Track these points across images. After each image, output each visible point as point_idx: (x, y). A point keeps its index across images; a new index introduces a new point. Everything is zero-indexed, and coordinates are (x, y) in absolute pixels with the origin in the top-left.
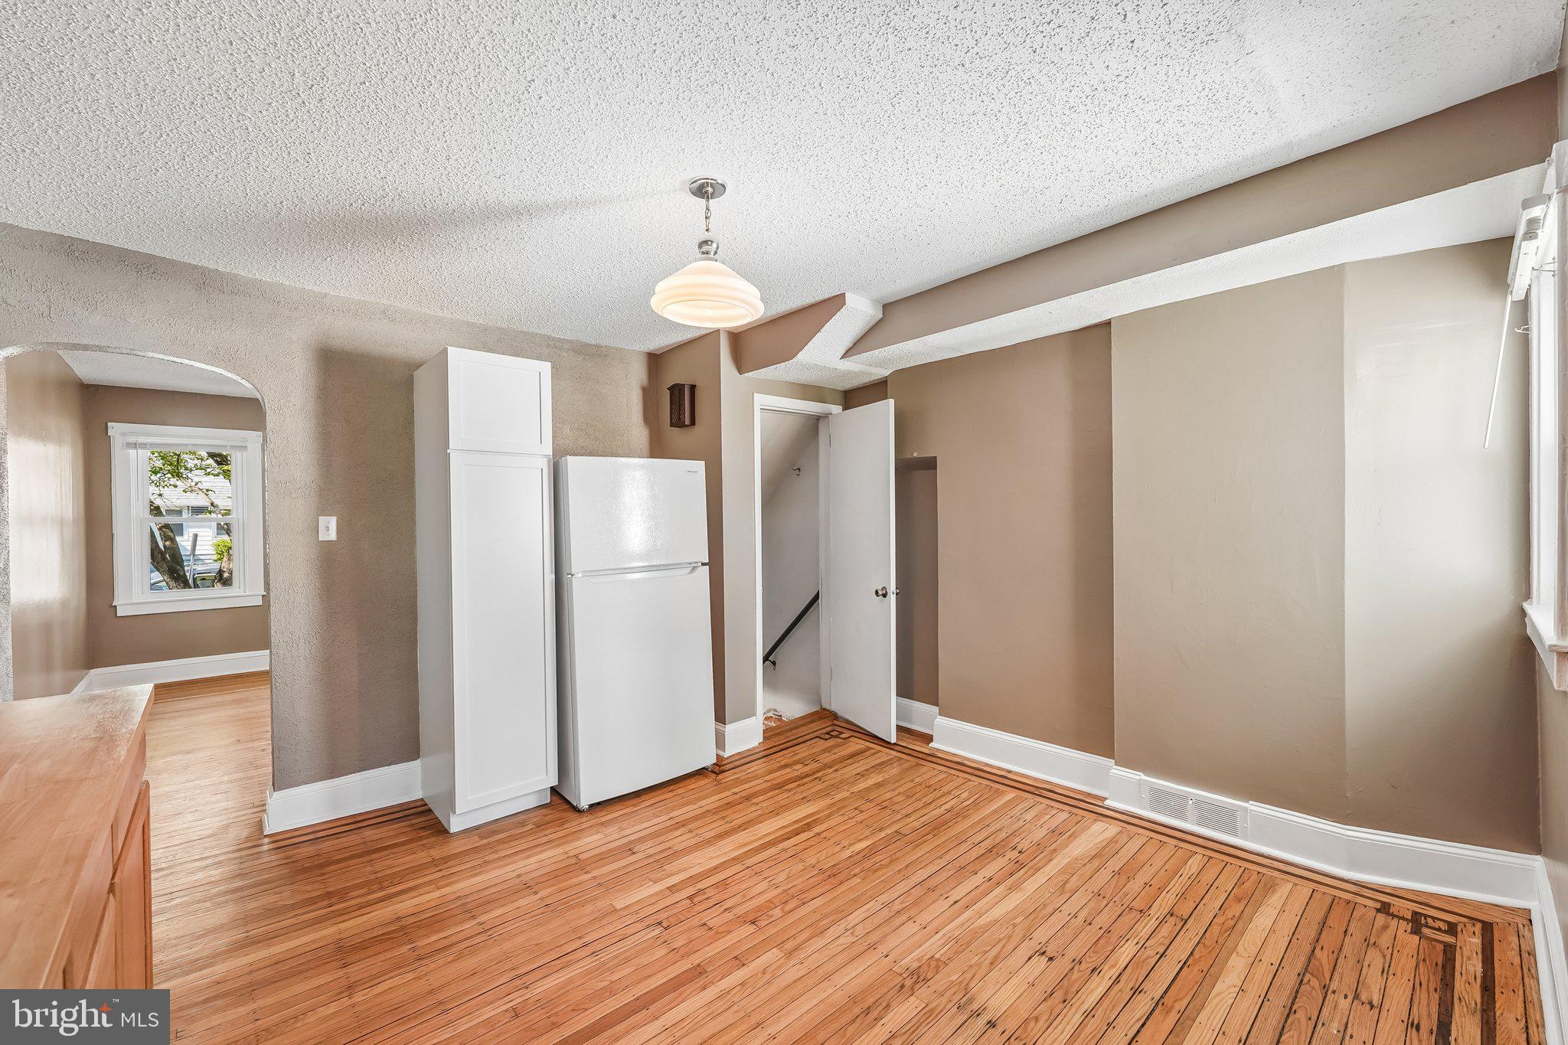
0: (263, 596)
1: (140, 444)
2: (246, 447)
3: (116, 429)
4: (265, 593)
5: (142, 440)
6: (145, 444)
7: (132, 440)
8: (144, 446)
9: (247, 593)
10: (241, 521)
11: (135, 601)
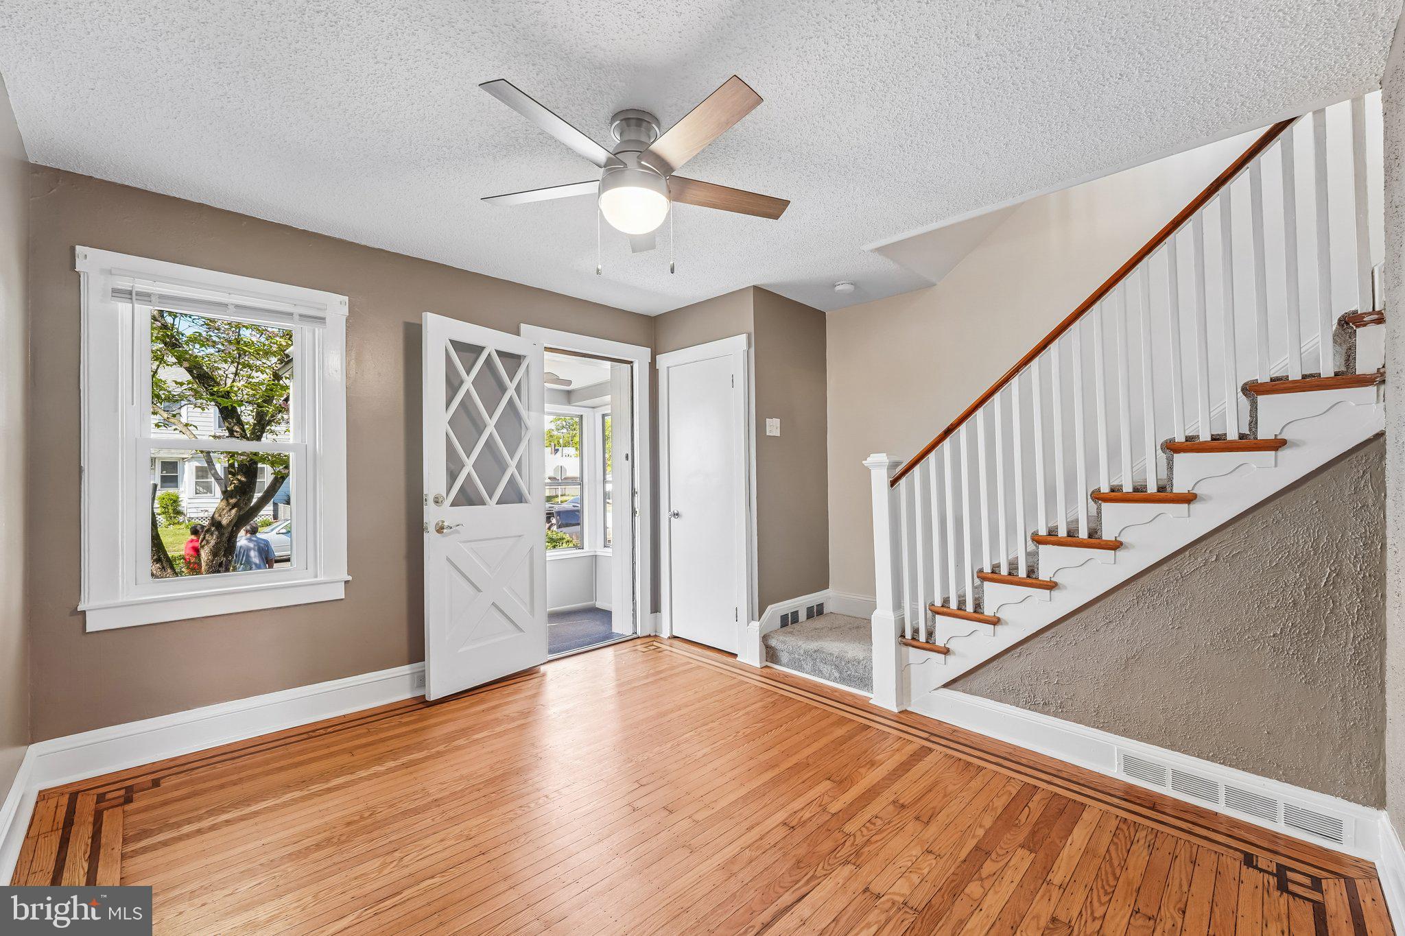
0: (346, 582)
1: (138, 294)
2: (324, 319)
3: (90, 260)
4: (350, 578)
5: (141, 286)
6: (149, 295)
7: (124, 284)
8: (145, 297)
9: (321, 578)
10: (310, 449)
11: (122, 599)
